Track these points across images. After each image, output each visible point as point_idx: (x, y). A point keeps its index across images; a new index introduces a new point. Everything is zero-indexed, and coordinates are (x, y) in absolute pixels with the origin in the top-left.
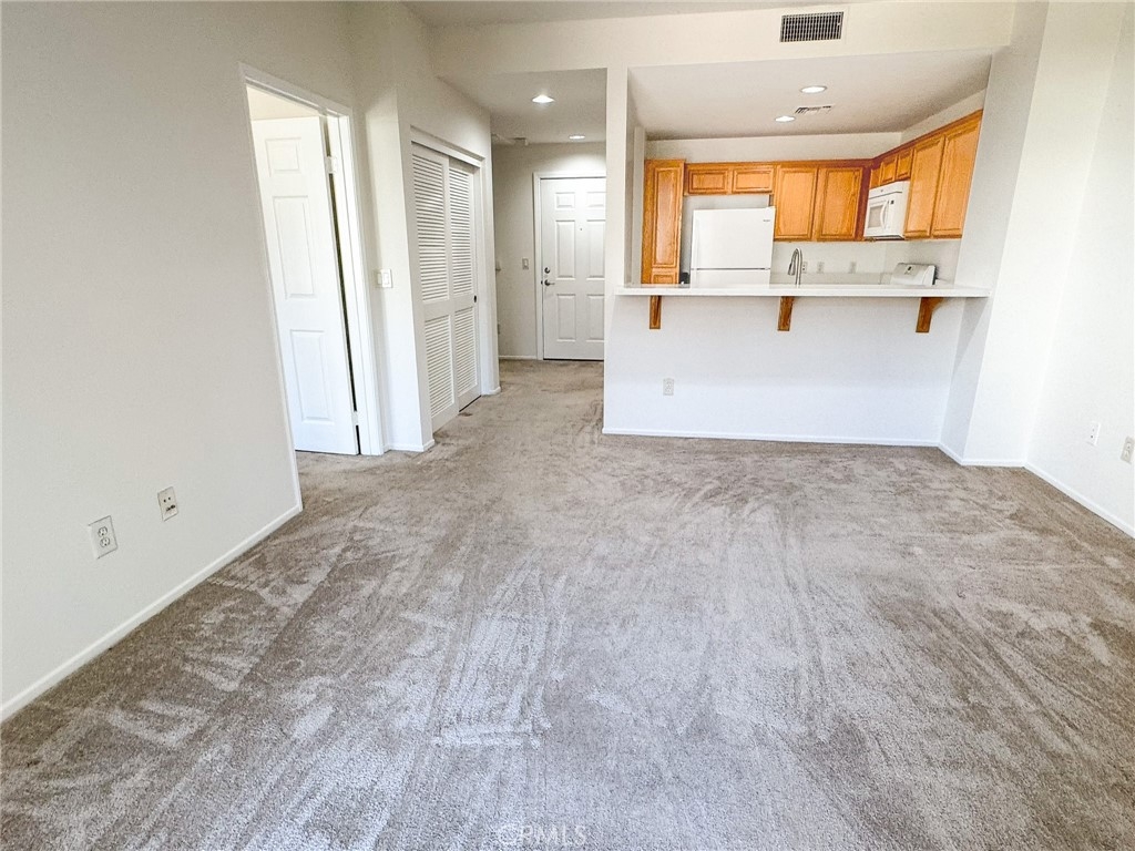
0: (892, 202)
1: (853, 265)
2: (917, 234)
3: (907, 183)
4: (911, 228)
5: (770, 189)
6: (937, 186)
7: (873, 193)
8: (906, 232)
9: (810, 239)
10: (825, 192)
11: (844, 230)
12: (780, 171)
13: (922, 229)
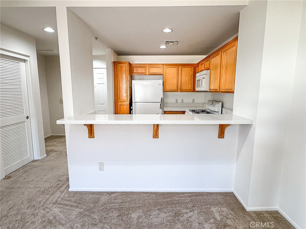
0: (204, 78)
1: (194, 100)
2: (214, 90)
3: (209, 71)
4: (212, 88)
5: (162, 73)
6: (220, 72)
7: (197, 75)
8: (210, 89)
9: (177, 91)
10: (181, 75)
11: (189, 88)
12: (165, 67)
13: (216, 88)
